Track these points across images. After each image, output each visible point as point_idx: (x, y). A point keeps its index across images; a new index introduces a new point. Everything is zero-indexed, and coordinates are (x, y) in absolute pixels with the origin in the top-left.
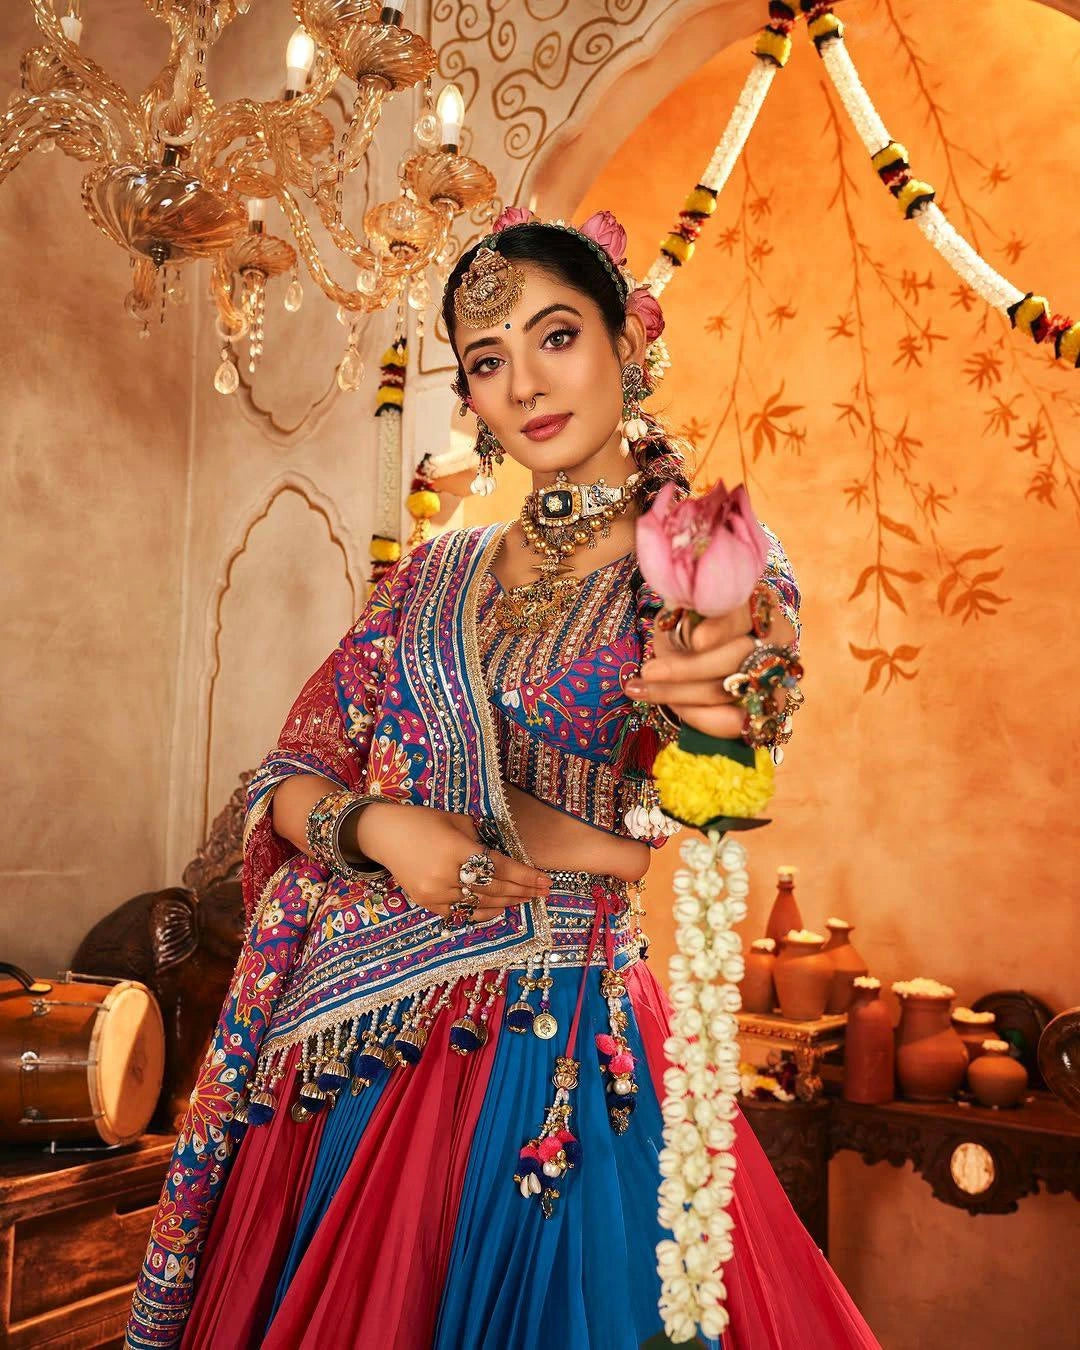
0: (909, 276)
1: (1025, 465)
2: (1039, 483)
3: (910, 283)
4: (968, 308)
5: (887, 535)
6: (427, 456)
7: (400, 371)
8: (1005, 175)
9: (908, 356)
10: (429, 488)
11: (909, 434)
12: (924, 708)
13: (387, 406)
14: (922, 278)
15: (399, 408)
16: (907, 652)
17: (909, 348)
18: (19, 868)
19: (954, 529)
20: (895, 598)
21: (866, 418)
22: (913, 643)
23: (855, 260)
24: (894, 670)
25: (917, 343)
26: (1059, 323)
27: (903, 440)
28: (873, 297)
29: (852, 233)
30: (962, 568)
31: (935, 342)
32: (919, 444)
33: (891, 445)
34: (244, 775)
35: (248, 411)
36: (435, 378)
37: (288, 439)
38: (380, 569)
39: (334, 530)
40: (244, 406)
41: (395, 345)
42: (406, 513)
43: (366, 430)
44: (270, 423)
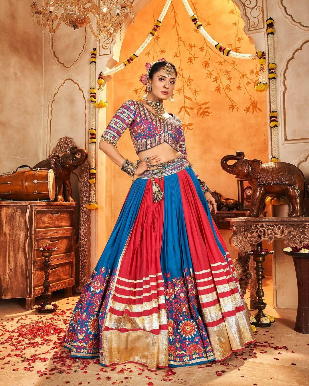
0: (190, 44)
1: (215, 84)
2: (217, 89)
3: (190, 46)
4: (203, 52)
5: (186, 99)
6: (101, 72)
7: (95, 55)
8: (210, 24)
9: (189, 62)
10: (102, 78)
11: (190, 78)
12: (194, 136)
13: (93, 62)
14: (193, 45)
15: (95, 62)
16: (190, 124)
17: (190, 60)
18: (15, 156)
19: (200, 98)
20: (188, 113)
21: (181, 74)
22: (192, 123)
23: (178, 40)
24: (188, 128)
25: (192, 59)
26: (223, 48)
27: (189, 79)
28: (182, 48)
29: (178, 34)
30: (201, 106)
31: (196, 59)
32: (193, 80)
33: (187, 80)
34: (61, 139)
35: (58, 63)
36: (103, 56)
37: (68, 69)
38: (92, 95)
39: (80, 88)
40: (57, 62)
41: (94, 49)
42: (97, 84)
43: (87, 67)
44: (63, 66)
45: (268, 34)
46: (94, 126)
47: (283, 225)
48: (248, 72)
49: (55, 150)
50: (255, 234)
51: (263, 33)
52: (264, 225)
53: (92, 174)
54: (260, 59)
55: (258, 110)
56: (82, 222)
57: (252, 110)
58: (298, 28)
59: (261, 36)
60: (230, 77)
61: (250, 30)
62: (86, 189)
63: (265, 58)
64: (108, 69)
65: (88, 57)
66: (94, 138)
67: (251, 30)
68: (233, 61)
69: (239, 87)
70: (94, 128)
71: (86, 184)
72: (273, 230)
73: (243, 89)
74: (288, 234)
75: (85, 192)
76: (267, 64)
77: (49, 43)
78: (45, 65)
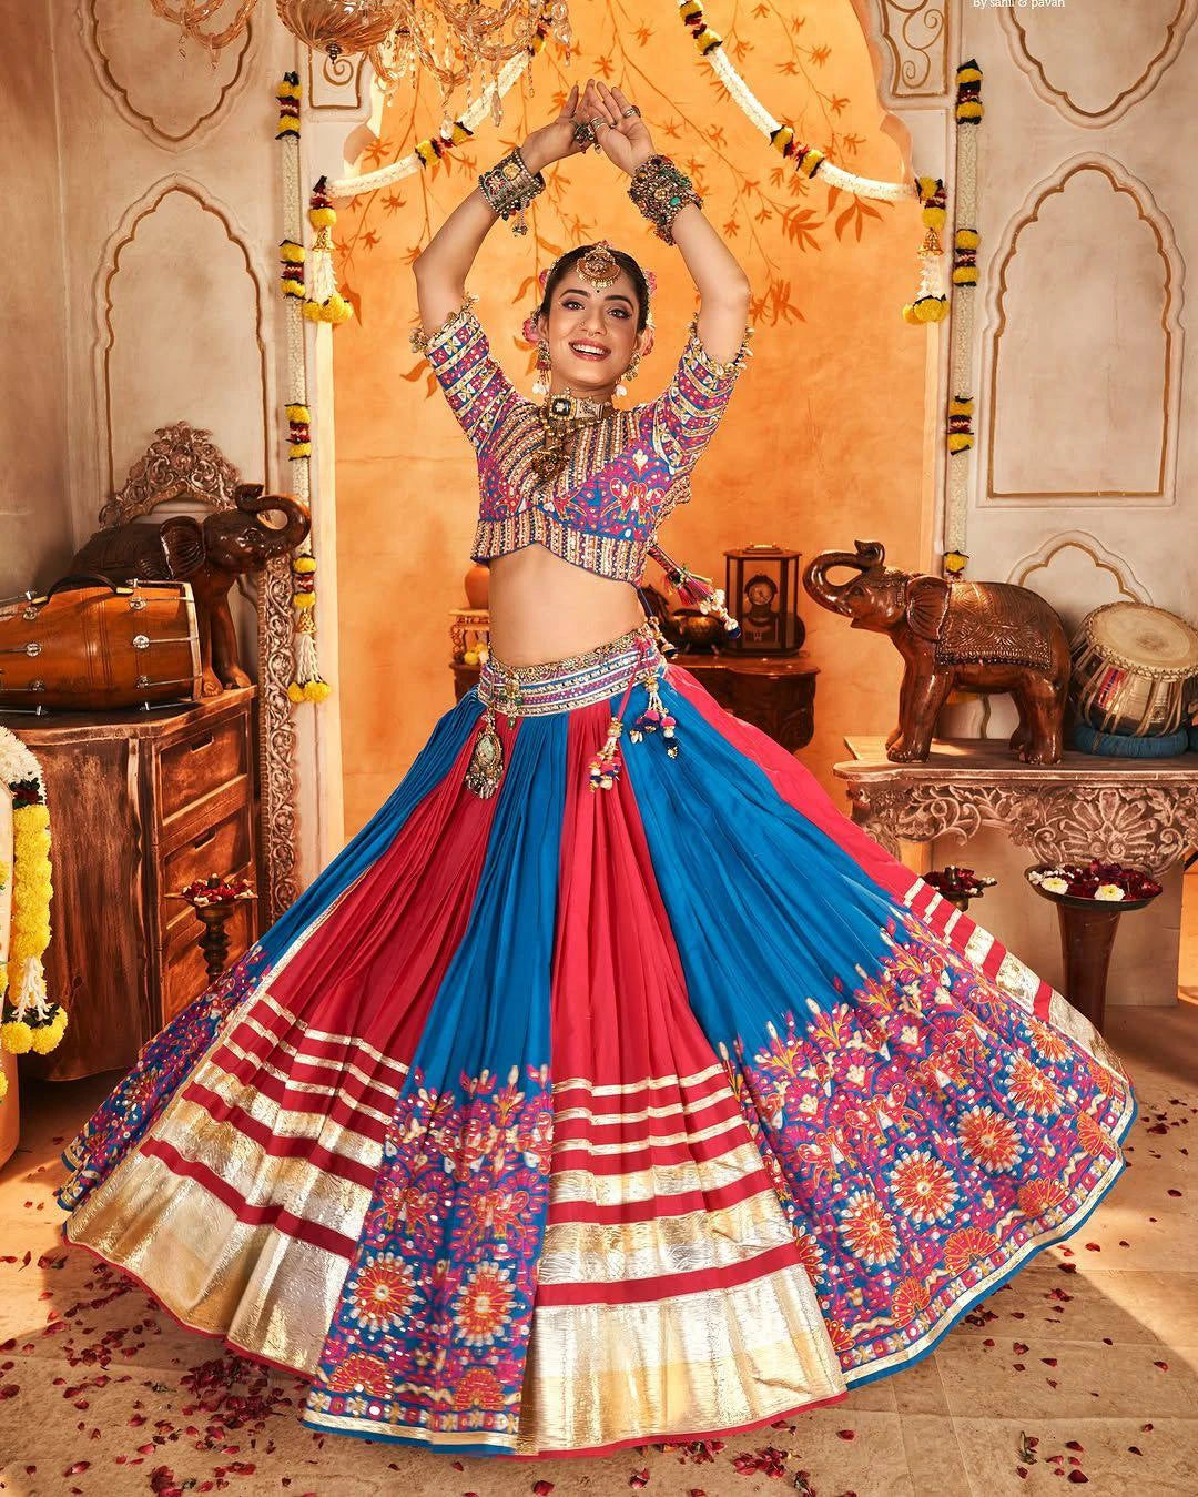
6: (323, 179)
7: (296, 103)
10: (327, 205)
13: (290, 132)
15: (298, 136)
26: (800, 148)
27: (555, 177)
34: (161, 432)
35: (127, 114)
36: (326, 113)
37: (177, 146)
38: (292, 269)
39: (234, 230)
40: (122, 108)
41: (287, 78)
42: (307, 225)
43: (262, 149)
44: (152, 127)
45: (961, 121)
46: (303, 394)
47: (1007, 789)
49: (137, 475)
50: (920, 815)
51: (944, 111)
52: (951, 789)
53: (302, 574)
54: (928, 206)
56: (270, 747)
58: (1058, 115)
59: (934, 123)
61: (899, 92)
62: (279, 628)
63: (943, 206)
64: (346, 165)
65: (257, 107)
66: (306, 440)
67: (901, 96)
70: (303, 402)
71: (278, 613)
72: (976, 803)
74: (1022, 815)
75: (277, 641)
76: (949, 230)
77: (81, 20)
78: (64, 117)
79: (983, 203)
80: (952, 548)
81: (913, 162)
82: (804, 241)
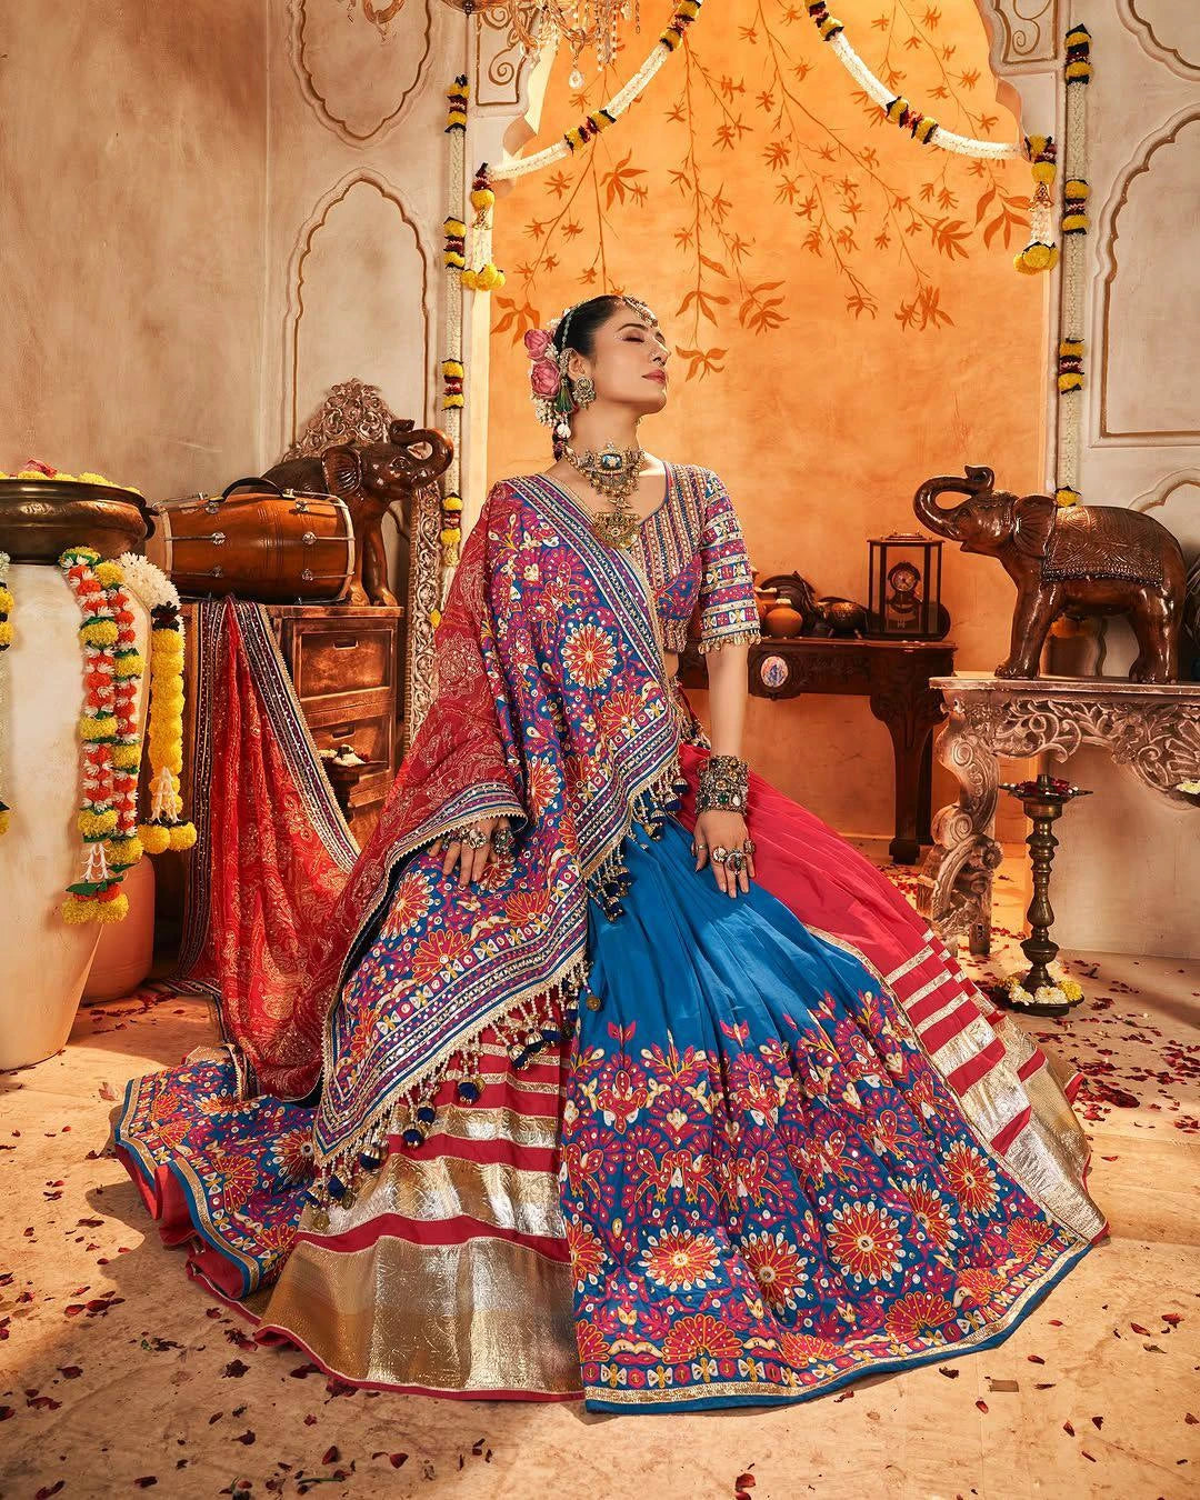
0: (727, 81)
1: (803, 225)
2: (811, 239)
3: (727, 86)
4: (769, 110)
5: (706, 271)
6: (485, 165)
7: (464, 101)
8: (797, 15)
9: (723, 142)
10: (486, 187)
11: (722, 197)
12: (727, 391)
13: (457, 126)
14: (736, 83)
15: (464, 128)
16: (717, 353)
17: (725, 134)
19: (752, 268)
20: (710, 315)
21: (693, 184)
22: (723, 348)
23: (687, 63)
24: (707, 365)
25: (731, 132)
26: (915, 116)
27: (718, 201)
28: (699, 90)
29: (686, 42)
30: (756, 296)
31: (744, 132)
32: (730, 205)
33: (709, 203)
34: (337, 388)
35: (324, 119)
36: (488, 109)
37: (363, 144)
38: (454, 243)
39: (407, 214)
40: (320, 113)
41: (457, 80)
42: (469, 205)
43: (433, 143)
44: (344, 129)
45: (1070, 81)
46: (458, 352)
47: (1110, 705)
48: (914, 191)
49: (316, 428)
50: (1018, 730)
51: (1053, 74)
52: (1050, 704)
53: (450, 512)
54: (1037, 161)
55: (938, 318)
56: (415, 670)
57: (919, 318)
58: (1165, 72)
59: (1044, 89)
60: (857, 202)
61: (1009, 59)
62: (428, 561)
63: (1053, 161)
64: (506, 154)
65: (433, 107)
66: (458, 392)
67: (1012, 63)
68: (866, 149)
69: (882, 240)
70: (458, 359)
71: (427, 547)
72: (1076, 719)
73: (895, 245)
74: (1125, 733)
75: (426, 573)
76: (1059, 182)
77: (291, 43)
78: (273, 122)
79: (1092, 157)
80: (1062, 485)
81: (1024, 123)
82: (953, 249)
